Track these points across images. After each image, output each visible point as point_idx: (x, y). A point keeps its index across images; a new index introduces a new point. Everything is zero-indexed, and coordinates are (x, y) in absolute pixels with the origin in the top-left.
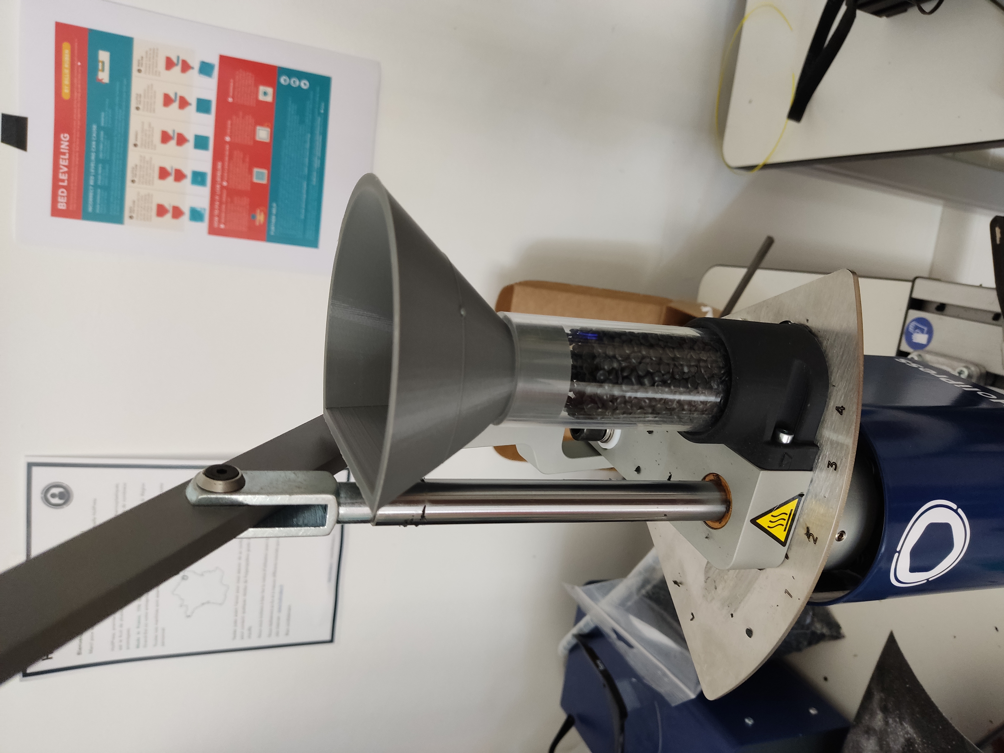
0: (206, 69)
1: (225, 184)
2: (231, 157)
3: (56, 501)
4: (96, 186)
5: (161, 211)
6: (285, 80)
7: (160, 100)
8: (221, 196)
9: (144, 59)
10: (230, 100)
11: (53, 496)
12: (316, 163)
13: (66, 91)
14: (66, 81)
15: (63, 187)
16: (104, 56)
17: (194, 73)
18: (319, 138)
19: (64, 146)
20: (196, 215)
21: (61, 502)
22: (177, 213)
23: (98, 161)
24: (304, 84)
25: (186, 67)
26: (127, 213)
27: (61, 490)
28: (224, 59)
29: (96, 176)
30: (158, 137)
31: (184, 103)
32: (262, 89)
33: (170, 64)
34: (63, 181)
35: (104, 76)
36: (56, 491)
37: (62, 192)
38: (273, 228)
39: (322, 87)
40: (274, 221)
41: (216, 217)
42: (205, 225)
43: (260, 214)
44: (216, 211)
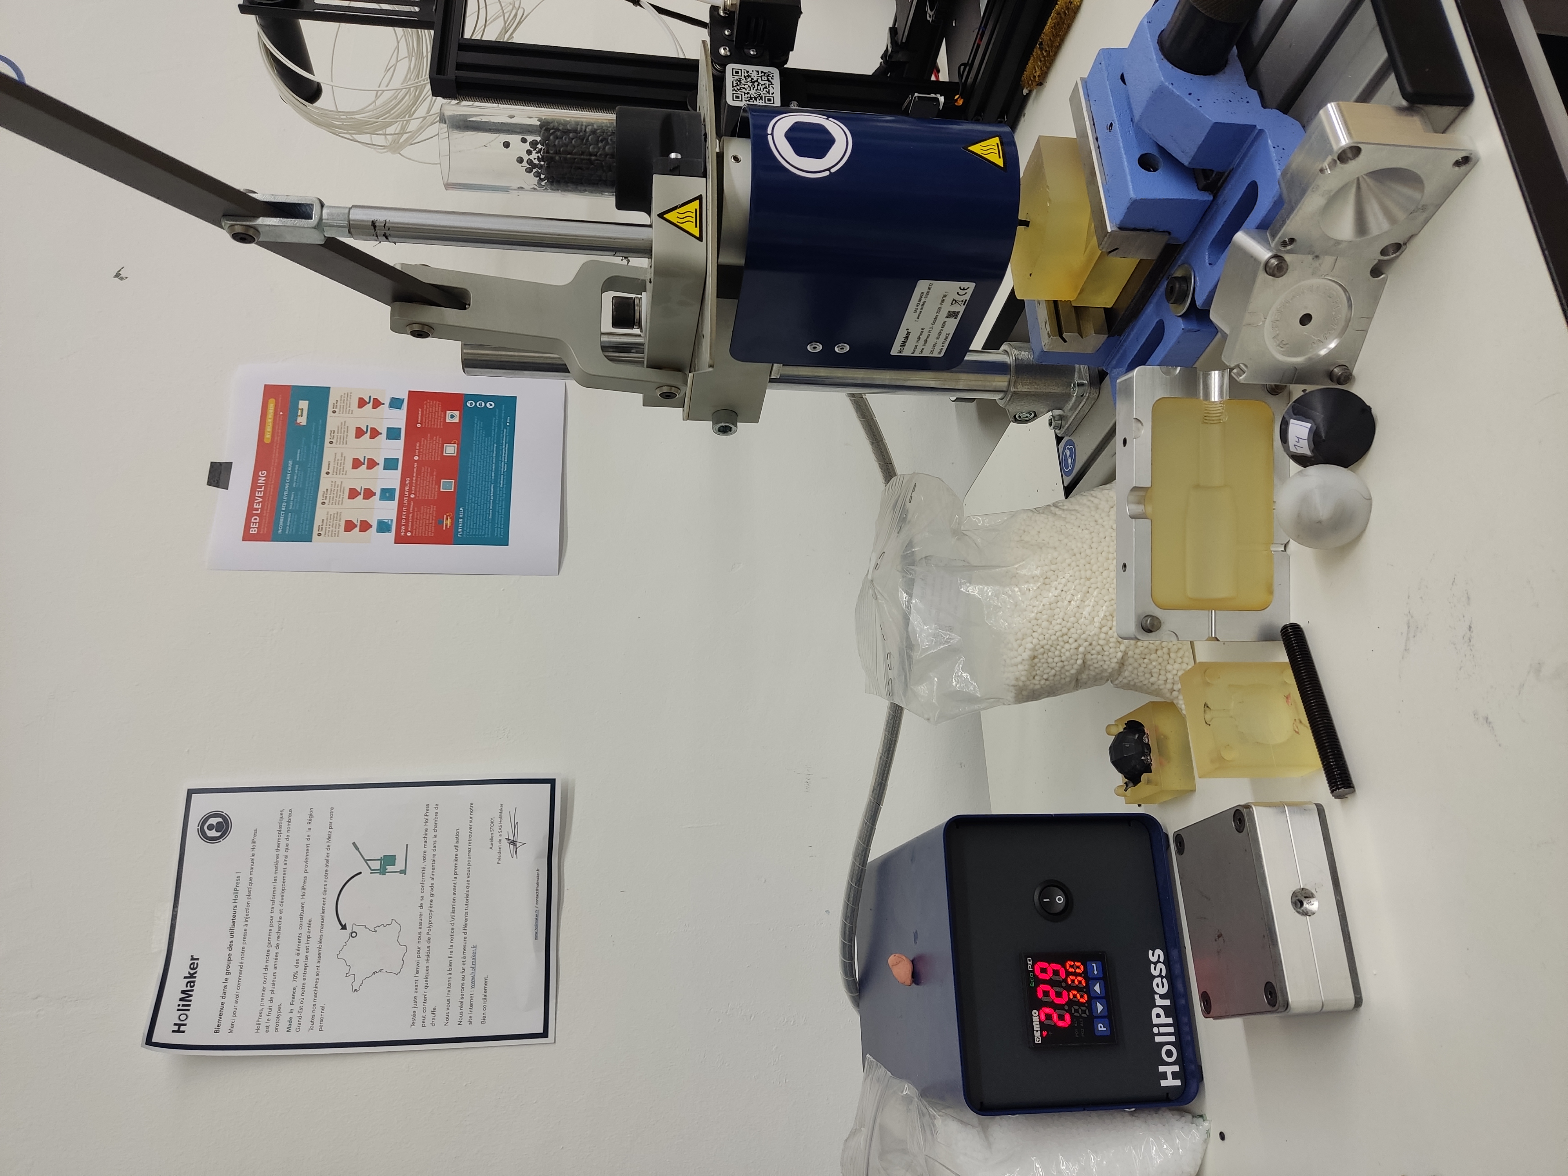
0: (395, 403)
1: (412, 496)
2: (418, 473)
3: (213, 833)
4: (287, 511)
5: (349, 526)
6: (471, 404)
7: (353, 432)
8: (408, 507)
9: (339, 402)
10: (419, 425)
11: (210, 827)
12: (504, 468)
13: (268, 436)
14: (269, 429)
15: (256, 515)
16: (304, 405)
17: (385, 409)
18: (505, 447)
19: (261, 480)
20: (383, 527)
21: (219, 834)
22: (365, 526)
23: (291, 489)
24: (490, 405)
25: (377, 404)
26: (315, 532)
27: (220, 820)
28: (411, 393)
29: (288, 503)
30: (349, 463)
31: (375, 433)
32: (449, 413)
33: (362, 403)
34: (257, 509)
35: (302, 420)
36: (214, 821)
37: (255, 519)
38: (460, 530)
39: (508, 404)
40: (461, 523)
41: (403, 528)
42: (392, 535)
43: (447, 519)
44: (404, 521)
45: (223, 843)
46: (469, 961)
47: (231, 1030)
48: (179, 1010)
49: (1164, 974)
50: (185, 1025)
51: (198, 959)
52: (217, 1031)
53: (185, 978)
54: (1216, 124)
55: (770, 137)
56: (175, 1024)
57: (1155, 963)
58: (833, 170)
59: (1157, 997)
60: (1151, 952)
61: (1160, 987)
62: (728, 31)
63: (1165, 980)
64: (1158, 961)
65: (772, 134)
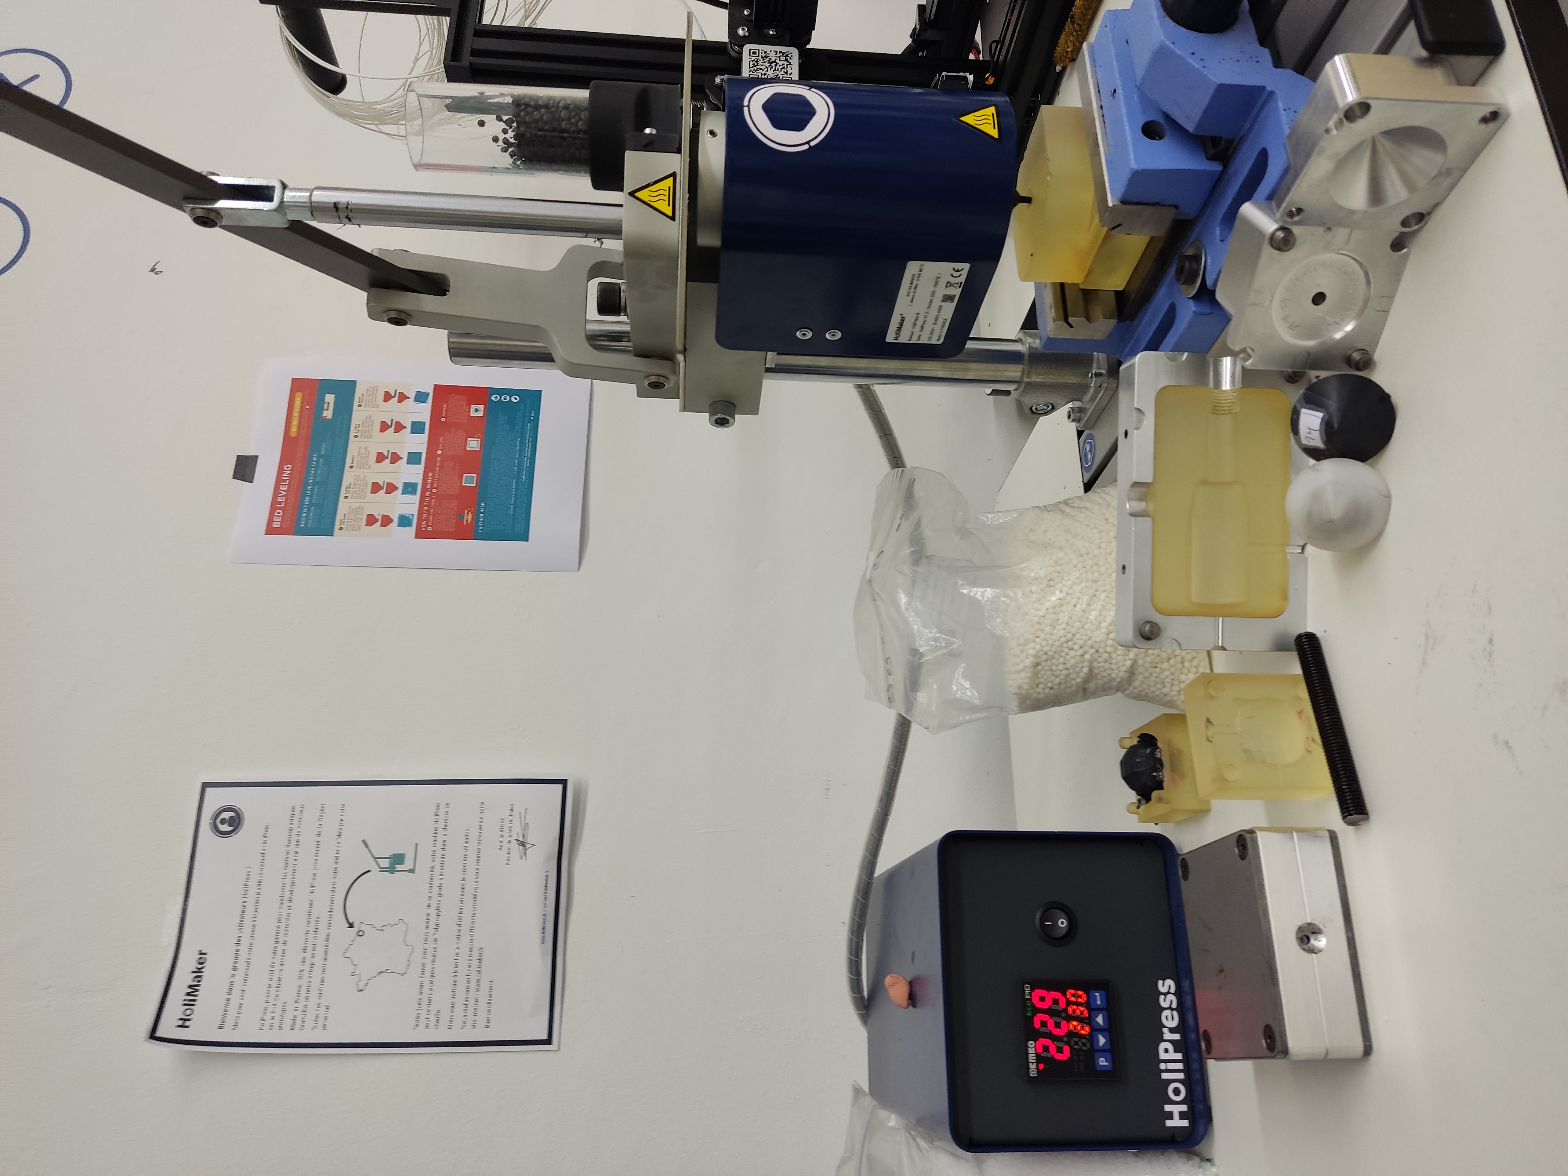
0: (421, 397)
1: (434, 491)
2: (441, 467)
3: (225, 828)
4: (310, 505)
5: (371, 520)
6: (496, 398)
7: (377, 426)
8: (430, 501)
9: (365, 396)
10: (443, 419)
11: (223, 822)
12: (527, 462)
13: (294, 430)
14: (295, 422)
15: (280, 508)
16: (330, 398)
17: (410, 403)
18: (528, 441)
19: (286, 474)
20: (404, 521)
21: (230, 828)
22: (386, 521)
23: (315, 483)
24: (515, 399)
25: (402, 397)
26: (337, 526)
27: (232, 814)
28: (437, 387)
29: (311, 497)
30: (373, 457)
31: (399, 427)
32: (473, 407)
33: (388, 397)
34: (280, 503)
35: (328, 414)
36: (226, 815)
37: (279, 513)
38: (481, 526)
39: (532, 398)
40: (481, 518)
41: (424, 522)
42: (412, 530)
43: (468, 514)
44: (425, 516)
45: (235, 838)
46: (475, 963)
47: (235, 1027)
48: (185, 1005)
49: (1174, 1006)
50: (189, 1020)
51: (205, 954)
52: (221, 1028)
53: (194, 972)
54: (1221, 85)
55: (746, 110)
56: (181, 1019)
57: (1165, 994)
58: (813, 144)
59: (1165, 1030)
60: (1160, 982)
61: (1170, 1020)
62: (747, 11)
63: (1175, 1013)
64: (1169, 993)
65: (748, 106)
